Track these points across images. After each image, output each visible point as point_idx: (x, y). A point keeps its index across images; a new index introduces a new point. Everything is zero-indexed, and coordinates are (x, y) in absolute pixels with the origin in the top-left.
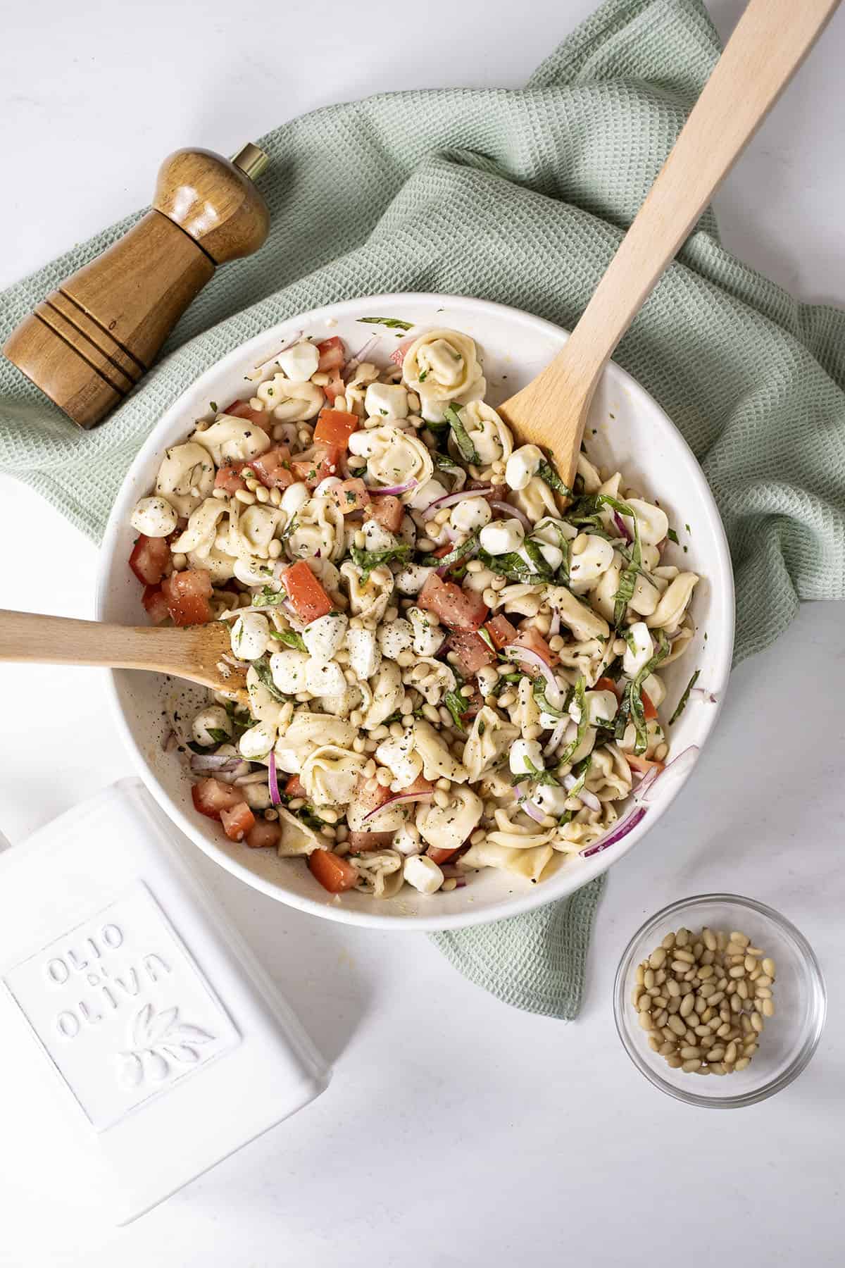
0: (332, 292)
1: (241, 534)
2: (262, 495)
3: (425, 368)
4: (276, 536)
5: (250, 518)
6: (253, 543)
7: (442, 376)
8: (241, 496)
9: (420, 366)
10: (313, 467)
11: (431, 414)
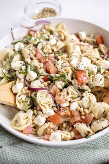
0: (37, 153)
1: (91, 101)
2: (82, 109)
3: (25, 120)
4: (83, 97)
5: (87, 105)
6: (89, 99)
7: (22, 115)
8: (87, 112)
9: (26, 122)
10: (66, 111)
11: (31, 112)
